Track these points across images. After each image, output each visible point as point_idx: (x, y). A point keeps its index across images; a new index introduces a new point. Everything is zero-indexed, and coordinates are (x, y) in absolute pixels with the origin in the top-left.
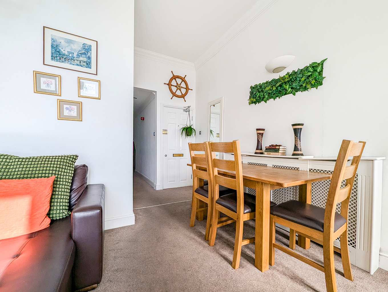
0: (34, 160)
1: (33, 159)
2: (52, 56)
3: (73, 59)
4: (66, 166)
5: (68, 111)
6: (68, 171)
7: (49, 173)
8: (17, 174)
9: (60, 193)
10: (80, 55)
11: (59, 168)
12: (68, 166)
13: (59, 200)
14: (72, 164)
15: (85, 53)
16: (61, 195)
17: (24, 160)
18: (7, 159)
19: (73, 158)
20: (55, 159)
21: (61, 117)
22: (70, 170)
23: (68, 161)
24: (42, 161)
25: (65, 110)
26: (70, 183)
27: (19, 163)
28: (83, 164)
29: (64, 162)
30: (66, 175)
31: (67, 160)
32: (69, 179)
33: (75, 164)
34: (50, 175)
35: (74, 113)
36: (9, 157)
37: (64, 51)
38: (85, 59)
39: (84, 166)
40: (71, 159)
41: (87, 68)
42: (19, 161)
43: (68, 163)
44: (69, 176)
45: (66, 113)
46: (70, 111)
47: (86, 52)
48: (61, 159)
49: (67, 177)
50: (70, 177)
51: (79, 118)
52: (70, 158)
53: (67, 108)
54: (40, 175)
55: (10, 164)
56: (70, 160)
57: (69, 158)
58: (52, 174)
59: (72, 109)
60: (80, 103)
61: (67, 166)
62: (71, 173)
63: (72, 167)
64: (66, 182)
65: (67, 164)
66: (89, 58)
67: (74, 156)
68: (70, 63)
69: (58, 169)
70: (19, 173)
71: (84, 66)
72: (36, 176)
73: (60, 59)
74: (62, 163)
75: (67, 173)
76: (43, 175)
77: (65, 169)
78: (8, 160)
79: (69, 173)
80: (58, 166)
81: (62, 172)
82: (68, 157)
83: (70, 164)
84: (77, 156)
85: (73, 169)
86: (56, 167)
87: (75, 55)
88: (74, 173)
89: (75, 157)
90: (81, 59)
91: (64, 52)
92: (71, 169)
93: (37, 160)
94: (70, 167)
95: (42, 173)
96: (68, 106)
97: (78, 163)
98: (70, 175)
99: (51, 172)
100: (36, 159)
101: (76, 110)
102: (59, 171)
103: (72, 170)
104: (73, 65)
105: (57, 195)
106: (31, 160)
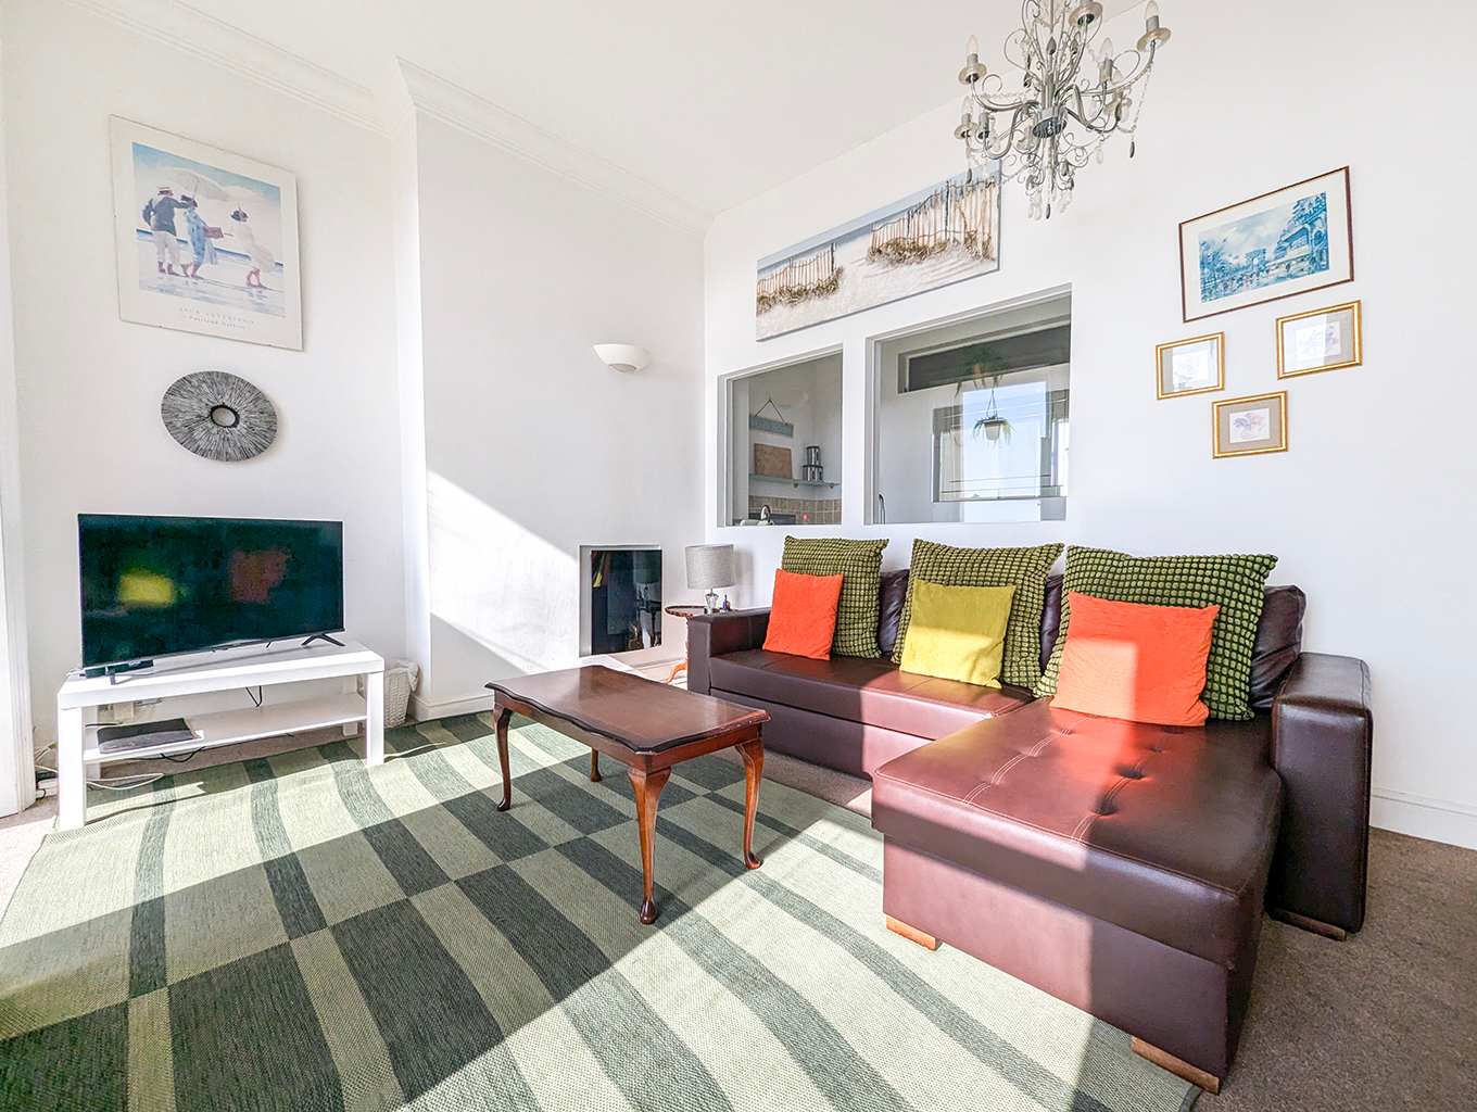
0: (1166, 564)
1: (1163, 562)
2: (1204, 291)
3: (1263, 268)
4: (1242, 583)
5: (1242, 428)
6: (1248, 599)
7: (1200, 599)
8: (1134, 594)
9: (1227, 653)
10: (1286, 244)
11: (1225, 587)
12: (1249, 586)
13: (1225, 671)
14: (1259, 581)
15: (1304, 228)
16: (1230, 659)
17: (1145, 564)
18: (1113, 559)
19: (1262, 564)
20: (1214, 563)
21: (1223, 449)
22: (1252, 596)
23: (1247, 572)
24: (1184, 567)
25: (1232, 427)
26: (1252, 631)
27: (1137, 569)
28: (1289, 584)
29: (1236, 573)
30: (1242, 610)
31: (1245, 567)
32: (1249, 621)
33: (1268, 583)
34: (1203, 603)
35: (1262, 432)
36: (1117, 557)
37: (1237, 257)
38: (1306, 249)
39: (1294, 590)
40: (1256, 567)
41: (1313, 272)
42: (1135, 566)
43: (1249, 578)
44: (1250, 613)
45: (1237, 436)
46: (1248, 427)
47: (1307, 226)
48: (1230, 564)
49: (1246, 615)
50: (1252, 616)
51: (1279, 443)
52: (1254, 562)
53: (1240, 422)
54: (1180, 601)
55: (1119, 570)
56: (1252, 569)
57: (1249, 564)
58: (1207, 601)
59: (1256, 420)
60: (1280, 397)
61: (1244, 584)
62: (1257, 607)
63: (1259, 590)
64: (1242, 627)
65: (1246, 580)
66: (1321, 238)
67: (1263, 557)
68: (1255, 283)
69: (1221, 590)
70: (1138, 591)
71: (1302, 273)
72: (1172, 601)
73: (1226, 287)
74: (1231, 576)
75: (1244, 603)
76: (1188, 601)
77: (1240, 592)
78: (1115, 563)
79: (1250, 604)
80: (1222, 583)
81: (1231, 598)
82: (1247, 560)
83: (1254, 580)
84: (1273, 559)
85: (1262, 596)
86: (1218, 586)
87: (1269, 255)
88: (1264, 605)
89: (1267, 562)
90: (1292, 254)
91: (1235, 262)
92: (1256, 593)
93: (1172, 565)
94: (1254, 588)
95: (1185, 597)
96: (1242, 415)
97: (1275, 580)
98: (1253, 609)
99: (1204, 596)
100: (1170, 562)
101: (1267, 421)
102: (1223, 596)
103: (1258, 598)
104: (1266, 285)
105: (1220, 655)
106: (1158, 564)
